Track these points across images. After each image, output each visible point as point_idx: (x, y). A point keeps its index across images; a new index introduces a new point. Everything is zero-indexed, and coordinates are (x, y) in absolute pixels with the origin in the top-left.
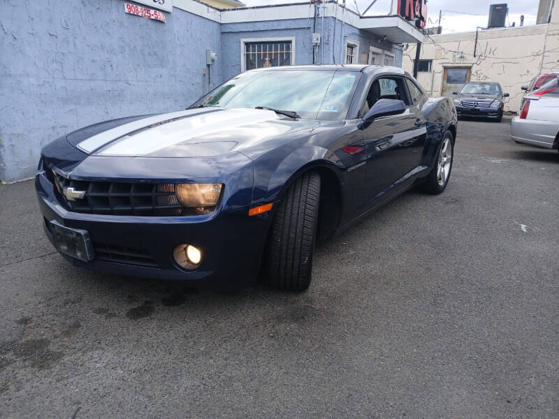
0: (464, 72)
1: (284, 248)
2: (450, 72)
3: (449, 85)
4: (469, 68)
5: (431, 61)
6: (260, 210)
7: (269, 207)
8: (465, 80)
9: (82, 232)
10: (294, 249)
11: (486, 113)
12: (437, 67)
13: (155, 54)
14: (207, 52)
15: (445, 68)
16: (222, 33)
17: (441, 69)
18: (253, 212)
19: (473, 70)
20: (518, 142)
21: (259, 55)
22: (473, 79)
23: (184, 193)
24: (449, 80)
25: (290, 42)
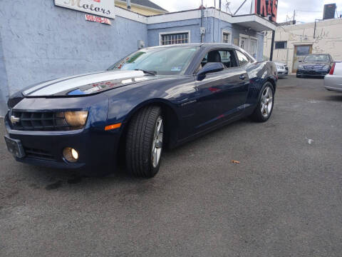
0: (308, 48)
2: (299, 49)
3: (298, 56)
4: (311, 45)
5: (286, 42)
6: (112, 127)
7: (118, 125)
8: (309, 52)
9: (17, 141)
10: (139, 151)
12: (290, 45)
14: (139, 41)
15: (295, 46)
16: (149, 30)
17: (293, 47)
18: (107, 128)
19: (313, 47)
20: (329, 90)
21: (170, 42)
22: (314, 52)
23: (70, 117)
24: (298, 53)
25: (187, 33)
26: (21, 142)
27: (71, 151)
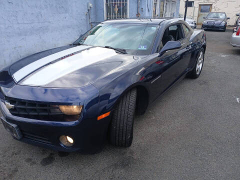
0: (209, 7)
1: (117, 132)
2: (202, 7)
3: (201, 13)
4: (211, 5)
5: (193, 2)
6: (104, 116)
7: (108, 114)
8: (209, 11)
9: (14, 126)
10: (123, 129)
11: (218, 27)
12: (196, 5)
13: (62, 7)
14: (88, 4)
15: (200, 5)
17: (198, 6)
18: (99, 118)
19: (213, 6)
21: (112, 4)
22: (213, 10)
24: (201, 11)
26: (19, 127)
27: (67, 139)
